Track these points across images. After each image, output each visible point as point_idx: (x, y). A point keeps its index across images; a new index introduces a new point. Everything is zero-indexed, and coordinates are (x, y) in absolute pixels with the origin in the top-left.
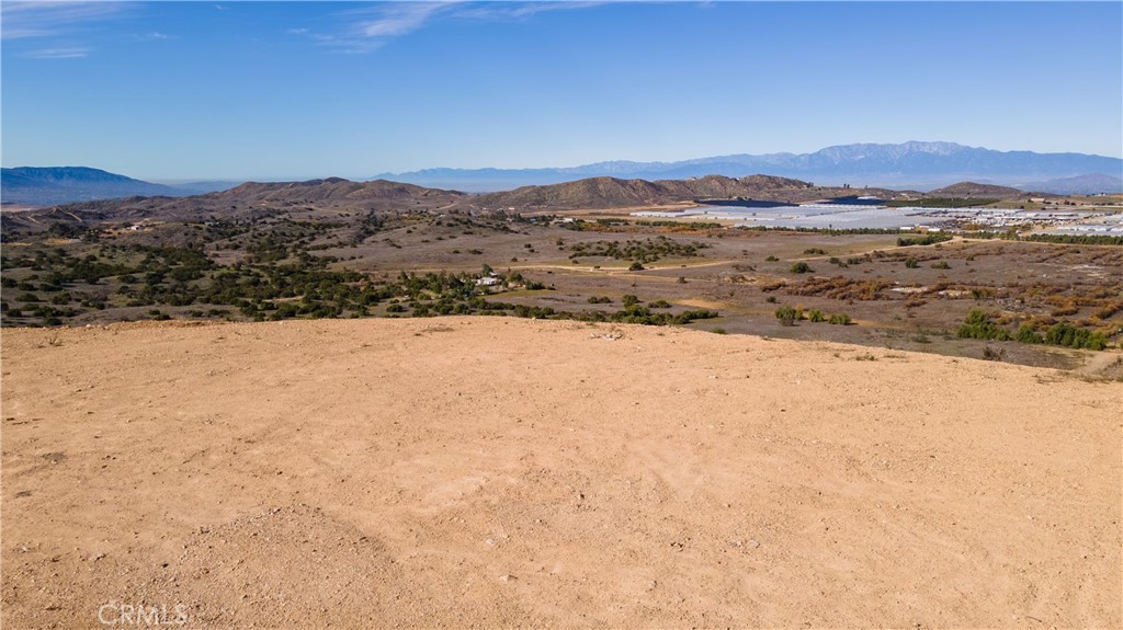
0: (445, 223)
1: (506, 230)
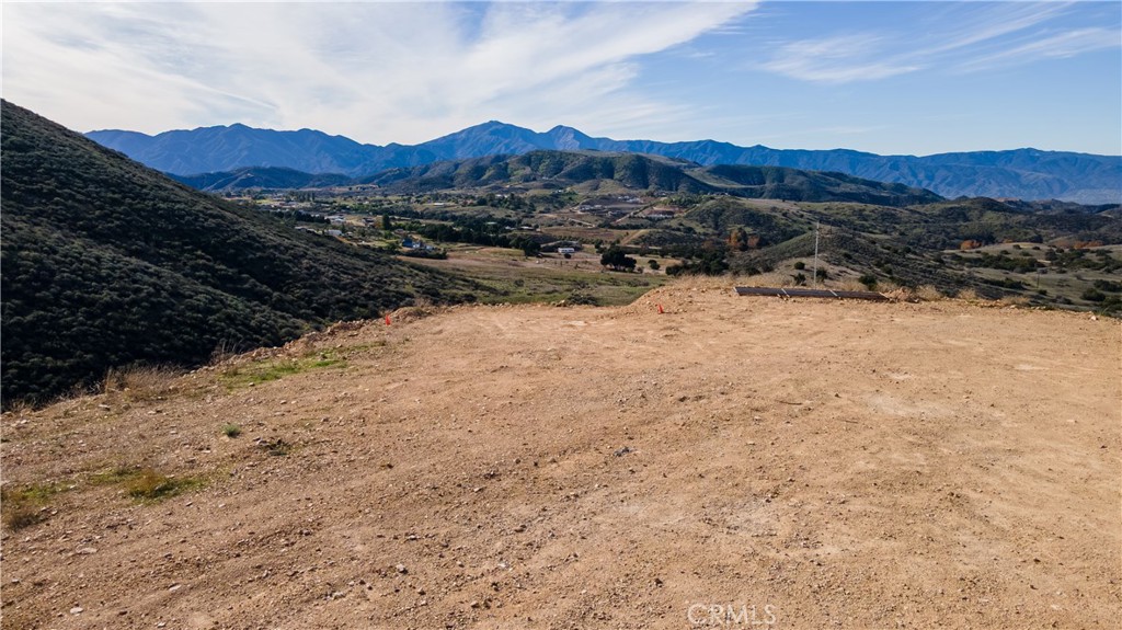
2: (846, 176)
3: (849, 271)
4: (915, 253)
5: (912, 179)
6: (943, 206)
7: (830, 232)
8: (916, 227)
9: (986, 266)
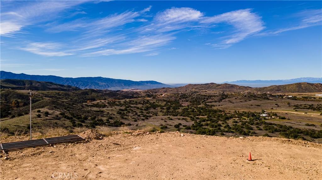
0: (247, 96)
1: (268, 99)
2: (53, 83)
3: (56, 111)
4: (75, 105)
5: (72, 84)
6: (81, 91)
7: (49, 100)
8: (75, 97)
9: (94, 107)
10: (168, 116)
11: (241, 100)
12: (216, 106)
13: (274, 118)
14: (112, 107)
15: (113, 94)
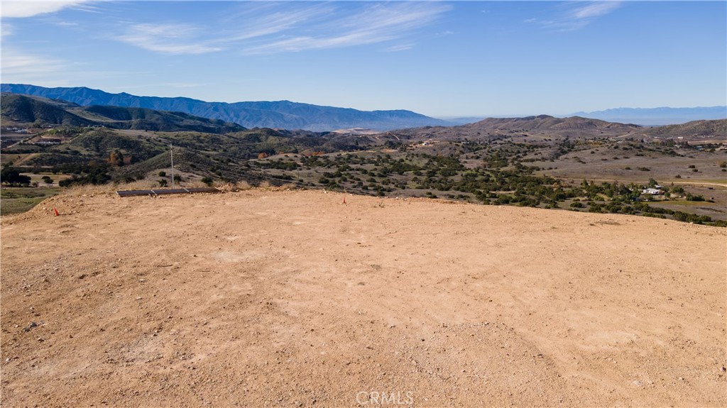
0: (621, 147)
1: (673, 154)
2: (187, 115)
3: (195, 175)
4: (234, 162)
5: (226, 116)
6: (246, 133)
7: (180, 151)
8: (232, 146)
9: (272, 168)
10: (429, 191)
11: (604, 157)
12: (543, 169)
13: (674, 199)
14: (309, 169)
15: (313, 140)
